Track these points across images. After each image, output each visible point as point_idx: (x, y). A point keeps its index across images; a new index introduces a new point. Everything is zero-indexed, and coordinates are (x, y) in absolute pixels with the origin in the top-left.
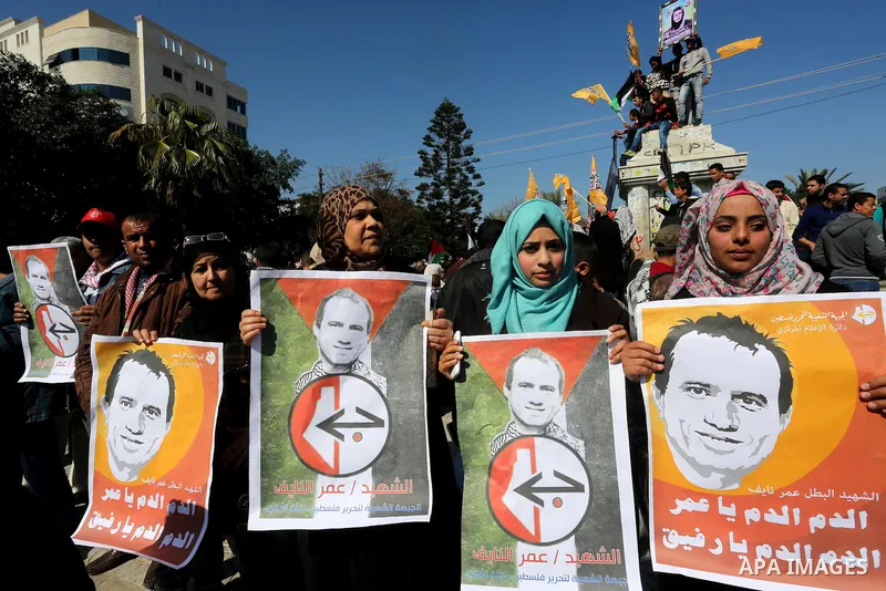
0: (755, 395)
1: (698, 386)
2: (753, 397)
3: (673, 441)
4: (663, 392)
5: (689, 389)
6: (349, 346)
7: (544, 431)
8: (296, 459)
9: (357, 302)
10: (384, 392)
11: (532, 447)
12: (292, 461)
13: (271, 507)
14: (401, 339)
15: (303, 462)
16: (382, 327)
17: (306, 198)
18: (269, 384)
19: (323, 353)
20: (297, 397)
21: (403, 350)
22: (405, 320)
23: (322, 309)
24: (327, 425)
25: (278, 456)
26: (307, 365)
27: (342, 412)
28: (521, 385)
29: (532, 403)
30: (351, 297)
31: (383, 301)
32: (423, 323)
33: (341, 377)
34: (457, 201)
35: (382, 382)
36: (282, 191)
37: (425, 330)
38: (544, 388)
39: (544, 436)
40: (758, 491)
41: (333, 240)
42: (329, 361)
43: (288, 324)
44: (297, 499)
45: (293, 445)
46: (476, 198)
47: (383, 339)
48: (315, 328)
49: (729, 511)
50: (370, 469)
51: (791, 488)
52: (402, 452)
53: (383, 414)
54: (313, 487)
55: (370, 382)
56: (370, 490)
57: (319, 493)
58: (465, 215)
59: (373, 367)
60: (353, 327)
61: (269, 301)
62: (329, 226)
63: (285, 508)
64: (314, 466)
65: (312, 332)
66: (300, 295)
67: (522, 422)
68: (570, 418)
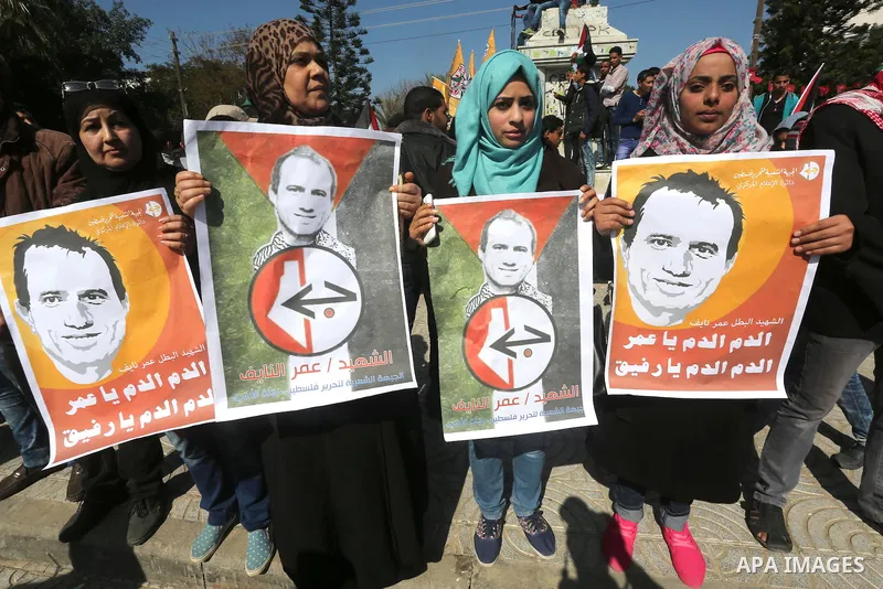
0: (708, 244)
1: (661, 238)
2: (707, 247)
3: (633, 288)
4: (629, 245)
5: (653, 241)
6: (311, 214)
7: (516, 291)
8: (263, 342)
9: (318, 163)
10: (354, 264)
11: (504, 306)
12: (258, 345)
13: (239, 396)
14: (367, 206)
15: (270, 344)
16: (347, 192)
17: (158, 71)
18: (221, 261)
19: (282, 223)
20: (256, 275)
21: (371, 218)
22: (371, 186)
23: (278, 170)
24: (294, 303)
25: (240, 341)
26: (263, 237)
27: (310, 288)
28: (495, 247)
29: (505, 264)
30: (311, 157)
31: (347, 163)
32: (391, 188)
33: (305, 249)
34: (344, 80)
35: (350, 253)
36: (124, 59)
37: (395, 196)
38: (517, 249)
39: (516, 294)
40: (697, 324)
41: (268, 92)
42: (291, 232)
43: (238, 188)
44: (269, 382)
45: (256, 327)
46: (364, 76)
47: (348, 205)
48: (271, 193)
49: (670, 343)
50: (346, 345)
51: (723, 320)
52: (378, 324)
53: (353, 287)
54: (285, 370)
55: (337, 254)
56: (348, 365)
57: (292, 374)
58: (354, 97)
59: (339, 236)
60: (316, 192)
61: (212, 161)
62: (262, 73)
63: (256, 394)
64: (284, 347)
65: (268, 198)
66: (249, 154)
67: (496, 284)
68: (540, 276)
